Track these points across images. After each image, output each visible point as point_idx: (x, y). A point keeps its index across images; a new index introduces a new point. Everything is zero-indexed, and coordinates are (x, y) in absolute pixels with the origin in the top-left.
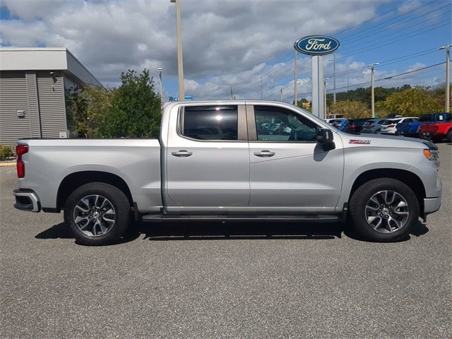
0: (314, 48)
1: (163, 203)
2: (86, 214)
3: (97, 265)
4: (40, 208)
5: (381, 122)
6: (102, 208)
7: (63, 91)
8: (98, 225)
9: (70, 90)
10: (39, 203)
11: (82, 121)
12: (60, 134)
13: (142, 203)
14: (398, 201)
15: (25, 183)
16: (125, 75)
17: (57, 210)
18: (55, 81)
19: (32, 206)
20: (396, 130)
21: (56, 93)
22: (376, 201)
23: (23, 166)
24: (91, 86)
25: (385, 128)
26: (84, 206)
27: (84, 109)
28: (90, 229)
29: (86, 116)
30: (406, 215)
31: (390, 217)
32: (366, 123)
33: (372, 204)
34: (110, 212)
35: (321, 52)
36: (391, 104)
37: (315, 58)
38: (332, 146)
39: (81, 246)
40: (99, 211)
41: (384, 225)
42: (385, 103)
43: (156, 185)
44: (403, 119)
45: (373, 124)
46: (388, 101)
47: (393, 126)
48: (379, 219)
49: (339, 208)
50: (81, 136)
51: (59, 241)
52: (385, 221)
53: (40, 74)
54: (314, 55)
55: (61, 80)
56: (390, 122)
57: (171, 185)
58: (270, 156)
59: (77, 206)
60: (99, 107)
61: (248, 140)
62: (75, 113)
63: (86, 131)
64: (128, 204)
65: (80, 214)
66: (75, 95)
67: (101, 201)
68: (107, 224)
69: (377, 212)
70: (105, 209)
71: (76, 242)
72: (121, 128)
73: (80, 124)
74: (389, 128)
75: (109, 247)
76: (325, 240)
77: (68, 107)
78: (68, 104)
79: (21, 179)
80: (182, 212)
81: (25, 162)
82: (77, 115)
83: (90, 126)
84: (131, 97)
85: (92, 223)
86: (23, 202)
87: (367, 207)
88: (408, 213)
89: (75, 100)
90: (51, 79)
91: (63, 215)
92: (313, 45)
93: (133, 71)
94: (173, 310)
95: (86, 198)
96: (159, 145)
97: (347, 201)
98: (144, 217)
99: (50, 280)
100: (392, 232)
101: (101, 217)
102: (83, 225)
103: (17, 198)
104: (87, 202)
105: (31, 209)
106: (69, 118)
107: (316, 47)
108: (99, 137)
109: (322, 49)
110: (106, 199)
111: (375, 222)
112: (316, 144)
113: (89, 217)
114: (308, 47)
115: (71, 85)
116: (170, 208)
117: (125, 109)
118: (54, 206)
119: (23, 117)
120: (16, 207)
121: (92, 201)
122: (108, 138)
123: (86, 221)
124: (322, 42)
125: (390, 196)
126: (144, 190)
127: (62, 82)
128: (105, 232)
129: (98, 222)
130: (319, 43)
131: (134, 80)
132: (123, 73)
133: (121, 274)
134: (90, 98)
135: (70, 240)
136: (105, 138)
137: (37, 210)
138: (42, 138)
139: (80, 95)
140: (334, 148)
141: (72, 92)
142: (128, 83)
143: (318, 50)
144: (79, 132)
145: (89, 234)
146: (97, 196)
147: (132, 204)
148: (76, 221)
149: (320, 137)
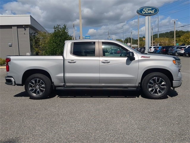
0: (146, 12)
1: (65, 82)
2: (33, 87)
3: (37, 106)
4: (15, 84)
5: (177, 48)
6: (40, 84)
7: (29, 34)
8: (38, 91)
9: (32, 34)
10: (15, 82)
11: (37, 48)
12: (27, 54)
13: (56, 82)
14: (162, 82)
15: (9, 74)
16: (56, 27)
17: (22, 85)
18: (25, 30)
19: (12, 83)
20: (184, 51)
21: (25, 35)
22: (152, 82)
23: (9, 67)
24: (42, 32)
25: (179, 51)
26: (32, 83)
27: (38, 42)
28: (35, 92)
29: (39, 45)
30: (165, 88)
31: (158, 89)
32: (170, 48)
33: (151, 83)
34: (43, 86)
35: (150, 14)
36: (183, 39)
37: (147, 17)
38: (134, 59)
39: (31, 100)
40: (39, 85)
41: (156, 92)
42: (180, 38)
43: (62, 75)
44: (188, 46)
45: (174, 49)
46: (182, 38)
47: (183, 50)
48: (154, 89)
49: (137, 85)
50: (37, 54)
51: (23, 97)
52: (156, 90)
53: (19, 26)
54: (146, 16)
55: (28, 29)
56: (182, 48)
57: (67, 75)
58: (108, 63)
59: (30, 83)
60: (45, 41)
61: (99, 56)
62: (34, 44)
63: (39, 52)
64: (51, 83)
65: (31, 86)
66: (34, 36)
67: (39, 81)
68: (42, 91)
69: (153, 86)
70: (41, 84)
71: (30, 98)
72: (54, 51)
73: (36, 49)
74: (181, 51)
75: (43, 100)
76: (131, 98)
77: (31, 42)
78: (31, 40)
79: (8, 72)
80: (72, 86)
81: (9, 65)
82: (35, 45)
83: (41, 50)
84: (58, 37)
85: (36, 90)
86: (9, 82)
87: (148, 84)
88: (166, 87)
89: (34, 38)
90: (23, 29)
91: (24, 87)
92: (146, 11)
93: (59, 25)
94: (62, 121)
95: (34, 80)
96: (63, 58)
97: (140, 82)
98: (57, 88)
99: (18, 111)
100: (159, 95)
101: (39, 87)
102: (32, 91)
103: (6, 80)
104: (34, 82)
105: (12, 84)
106: (31, 46)
107: (147, 12)
108: (45, 55)
109: (150, 13)
110: (41, 81)
111: (152, 91)
112: (127, 58)
113: (35, 88)
114: (143, 12)
115: (32, 31)
116: (67, 84)
117: (56, 42)
118: (21, 83)
119: (11, 46)
120: (6, 83)
121: (36, 81)
122: (49, 55)
123: (33, 89)
124: (150, 10)
125: (158, 80)
126: (57, 77)
127: (29, 30)
128: (41, 94)
129: (38, 90)
130: (149, 10)
131: (59, 29)
132: (54, 26)
133: (45, 109)
134: (41, 37)
135: (27, 97)
136: (48, 55)
137: (14, 85)
138: (19, 56)
139: (36, 36)
140: (135, 60)
141: (33, 35)
142: (57, 31)
143: (148, 14)
144: (36, 53)
145: (34, 95)
146: (38, 79)
147: (52, 83)
148: (29, 89)
149: (128, 55)
